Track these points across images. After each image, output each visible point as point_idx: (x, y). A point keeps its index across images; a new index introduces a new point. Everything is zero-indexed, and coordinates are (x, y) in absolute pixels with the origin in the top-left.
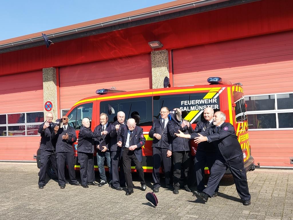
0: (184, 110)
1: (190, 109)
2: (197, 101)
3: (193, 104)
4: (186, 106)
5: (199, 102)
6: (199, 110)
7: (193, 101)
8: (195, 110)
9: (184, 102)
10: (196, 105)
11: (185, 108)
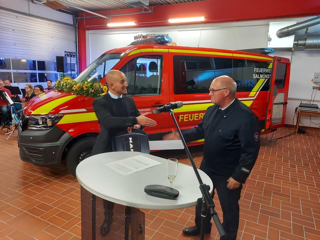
0: (256, 77)
1: (259, 77)
2: (264, 70)
3: (262, 72)
4: (257, 73)
5: (266, 71)
6: (265, 78)
7: (262, 69)
8: (263, 78)
9: (256, 69)
10: (263, 73)
11: (257, 75)
